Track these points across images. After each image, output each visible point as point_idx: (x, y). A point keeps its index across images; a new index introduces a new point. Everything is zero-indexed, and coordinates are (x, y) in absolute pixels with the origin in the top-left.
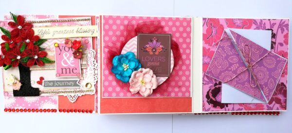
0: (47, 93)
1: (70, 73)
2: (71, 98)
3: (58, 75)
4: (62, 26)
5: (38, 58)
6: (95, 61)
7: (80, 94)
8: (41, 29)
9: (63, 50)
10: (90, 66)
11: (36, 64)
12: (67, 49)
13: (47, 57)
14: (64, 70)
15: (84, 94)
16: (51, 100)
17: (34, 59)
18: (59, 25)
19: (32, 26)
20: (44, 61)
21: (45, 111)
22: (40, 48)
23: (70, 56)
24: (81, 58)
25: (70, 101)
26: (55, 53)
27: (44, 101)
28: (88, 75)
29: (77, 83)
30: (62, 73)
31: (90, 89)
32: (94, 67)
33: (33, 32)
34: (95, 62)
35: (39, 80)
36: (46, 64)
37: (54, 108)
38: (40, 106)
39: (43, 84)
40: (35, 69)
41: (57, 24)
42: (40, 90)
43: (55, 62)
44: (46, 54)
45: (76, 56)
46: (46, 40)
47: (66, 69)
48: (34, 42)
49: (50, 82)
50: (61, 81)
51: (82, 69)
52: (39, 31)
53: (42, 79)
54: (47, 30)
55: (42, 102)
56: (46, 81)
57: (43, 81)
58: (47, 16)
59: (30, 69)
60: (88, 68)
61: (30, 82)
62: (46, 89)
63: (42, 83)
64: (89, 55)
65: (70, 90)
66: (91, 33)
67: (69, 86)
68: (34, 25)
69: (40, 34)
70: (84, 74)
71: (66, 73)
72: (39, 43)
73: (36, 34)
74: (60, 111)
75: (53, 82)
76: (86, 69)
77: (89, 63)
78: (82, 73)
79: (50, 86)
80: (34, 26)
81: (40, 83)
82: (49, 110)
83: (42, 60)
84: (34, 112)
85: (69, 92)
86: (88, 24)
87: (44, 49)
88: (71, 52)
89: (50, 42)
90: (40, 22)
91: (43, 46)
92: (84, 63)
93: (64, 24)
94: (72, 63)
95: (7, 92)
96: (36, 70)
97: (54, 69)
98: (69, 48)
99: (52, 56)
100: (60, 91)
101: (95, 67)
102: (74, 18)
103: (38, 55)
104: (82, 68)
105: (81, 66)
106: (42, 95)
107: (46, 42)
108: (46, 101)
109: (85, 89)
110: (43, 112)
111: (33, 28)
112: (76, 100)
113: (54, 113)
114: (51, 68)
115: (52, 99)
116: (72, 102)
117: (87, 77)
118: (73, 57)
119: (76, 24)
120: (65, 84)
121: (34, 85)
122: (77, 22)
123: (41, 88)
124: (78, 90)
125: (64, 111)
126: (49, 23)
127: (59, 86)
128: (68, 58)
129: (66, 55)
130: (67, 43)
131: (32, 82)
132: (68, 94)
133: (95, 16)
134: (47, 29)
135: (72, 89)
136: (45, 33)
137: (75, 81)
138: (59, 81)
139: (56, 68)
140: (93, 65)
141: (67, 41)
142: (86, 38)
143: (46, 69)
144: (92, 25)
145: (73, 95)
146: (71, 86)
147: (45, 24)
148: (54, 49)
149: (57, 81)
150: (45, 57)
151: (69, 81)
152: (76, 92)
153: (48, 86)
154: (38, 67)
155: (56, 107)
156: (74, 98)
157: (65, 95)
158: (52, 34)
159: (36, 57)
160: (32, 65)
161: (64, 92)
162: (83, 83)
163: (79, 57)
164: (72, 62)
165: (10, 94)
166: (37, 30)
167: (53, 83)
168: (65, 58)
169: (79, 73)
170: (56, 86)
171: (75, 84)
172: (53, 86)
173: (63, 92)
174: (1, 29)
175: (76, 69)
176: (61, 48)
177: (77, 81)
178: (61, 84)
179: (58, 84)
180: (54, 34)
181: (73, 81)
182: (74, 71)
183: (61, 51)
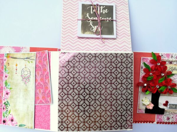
35: (164, 102)
42: (165, 110)
46: (174, 74)
49: (173, 105)
53: (167, 102)
56: (170, 104)
59: (160, 95)
62: (169, 110)
63: (167, 105)
79: (173, 108)
89: (176, 76)
91: (172, 78)
95: (140, 109)
107: (174, 76)
114: (175, 95)
121: (161, 106)
131: (159, 104)
136: (175, 69)
143: (171, 95)
153: (172, 108)
165: (142, 111)
166: (168, 66)
172: (175, 108)
174: (144, 63)
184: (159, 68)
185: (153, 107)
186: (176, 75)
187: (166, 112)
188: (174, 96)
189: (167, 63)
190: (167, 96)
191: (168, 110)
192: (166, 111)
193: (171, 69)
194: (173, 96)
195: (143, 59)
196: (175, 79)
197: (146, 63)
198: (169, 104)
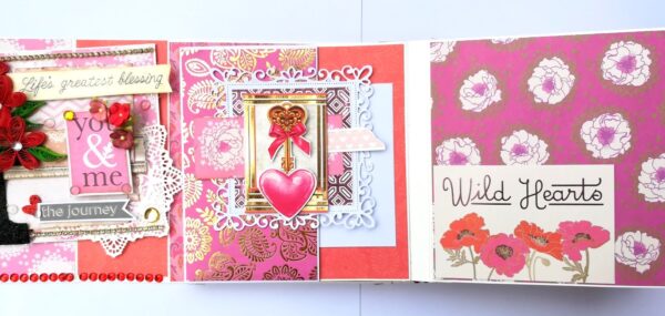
0: (47, 234)
1: (105, 184)
2: (111, 247)
3: (77, 189)
4: (82, 66)
5: (24, 148)
6: (167, 153)
7: (132, 237)
8: (29, 75)
9: (87, 128)
10: (155, 167)
11: (17, 163)
12: (96, 125)
13: (48, 146)
14: (91, 178)
15: (141, 236)
16: (58, 251)
17: (13, 151)
18: (75, 66)
19: (8, 69)
20: (40, 157)
21: (44, 277)
22: (28, 123)
23: (104, 143)
24: (132, 147)
25: (108, 253)
26: (66, 131)
27: (42, 255)
28: (150, 189)
29: (124, 208)
30: (87, 185)
31: (156, 224)
32: (163, 169)
33: (10, 84)
34: (167, 157)
35: (28, 203)
36: (45, 164)
37: (67, 272)
38: (31, 266)
39: (39, 213)
40: (18, 176)
41: (70, 63)
42: (31, 227)
43: (66, 157)
44: (43, 139)
45: (117, 142)
46: (43, 103)
47: (95, 175)
48: (14, 109)
49: (55, 207)
50: (84, 205)
51: (134, 175)
52: (26, 81)
53: (35, 199)
54: (47, 79)
55: (38, 256)
56: (46, 206)
57: (39, 205)
58: (48, 42)
59: (6, 177)
60: (151, 171)
61: (5, 208)
62: (46, 226)
63: (36, 209)
64: (151, 140)
65: (107, 227)
66: (153, 84)
67: (103, 216)
68: (14, 65)
69: (28, 88)
70: (140, 187)
71: (96, 185)
72: (25, 112)
73: (18, 87)
74: (83, 277)
75: (65, 207)
76: (146, 173)
77: (151, 159)
78: (135, 185)
79: (56, 218)
80: (13, 70)
81: (30, 210)
82: (54, 277)
83: (36, 154)
84: (16, 280)
85: (105, 231)
86: (146, 62)
87: (41, 126)
88: (107, 131)
89: (54, 108)
90: (28, 59)
91: (38, 117)
92: (140, 158)
93: (87, 63)
94: (109, 161)
96: (21, 178)
97: (67, 176)
98: (101, 123)
99: (59, 143)
100: (83, 229)
101: (167, 169)
102: (113, 48)
103: (22, 142)
104: (136, 170)
105: (132, 167)
106: (37, 240)
107: (45, 109)
108: (47, 252)
109: (143, 223)
110: (39, 281)
111: (9, 75)
112: (123, 252)
113: (66, 282)
114: (57, 174)
115: (61, 249)
116: (114, 255)
117: (148, 193)
118: (110, 144)
119: (118, 63)
120: (93, 212)
121: (16, 216)
122: (121, 58)
123: (34, 222)
124: (126, 226)
125: (93, 277)
126: (52, 61)
127: (80, 217)
128: (100, 148)
129: (94, 140)
130: (94, 110)
131: (10, 210)
132: (102, 236)
133: (166, 42)
134: (45, 75)
135: (112, 223)
136: (42, 85)
137: (116, 203)
138: (79, 205)
139: (69, 173)
140: (162, 162)
141: (96, 105)
142: (144, 98)
143: (44, 174)
144: (157, 63)
145: (114, 237)
146: (108, 216)
147: (40, 63)
148: (65, 126)
149: (73, 206)
150: (41, 145)
151: (103, 205)
152: (121, 231)
153: (51, 218)
154: (24, 172)
155: (71, 267)
156: (117, 247)
157: (94, 238)
158: (58, 87)
159: (18, 147)
160: (8, 166)
161: (92, 232)
162: (139, 209)
163: (127, 144)
164: (111, 156)
166: (20, 80)
167: (65, 211)
168: (93, 148)
169: (128, 184)
170: (73, 218)
171: (119, 211)
172: (64, 217)
173: (88, 232)
175: (120, 175)
176: (81, 122)
177: (124, 203)
178: (84, 212)
179: (76, 212)
180: (64, 88)
181: (113, 204)
182: (115, 179)
183: (81, 130)
186: (53, 104)
191: (42, 227)
193: (30, 85)
194: (53, 177)
196: (52, 117)
198: (42, 206)
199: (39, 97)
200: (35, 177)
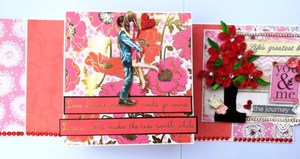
1: (286, 98)
2: (281, 127)
3: (272, 99)
5: (253, 78)
7: (292, 124)
9: (282, 70)
11: (249, 85)
12: (286, 69)
13: (262, 78)
14: (280, 94)
17: (248, 79)
19: (244, 39)
25: (280, 130)
26: (271, 73)
29: (292, 110)
30: (277, 97)
35: (246, 103)
39: (252, 109)
40: (244, 90)
41: (272, 38)
42: (247, 115)
44: (260, 73)
46: (258, 57)
47: (282, 93)
49: (260, 106)
50: (273, 107)
52: (252, 46)
53: (250, 102)
54: (262, 45)
56: (255, 106)
59: (238, 90)
61: (235, 105)
62: (254, 115)
63: (250, 107)
65: (280, 118)
67: (282, 113)
71: (282, 98)
72: (252, 60)
73: (248, 48)
75: (264, 107)
79: (260, 112)
81: (248, 106)
83: (255, 81)
89: (262, 59)
91: (255, 63)
95: (206, 116)
96: (245, 91)
97: (269, 92)
99: (267, 77)
100: (269, 118)
107: (259, 60)
111: (245, 42)
116: (283, 131)
119: (295, 40)
120: (277, 111)
121: (240, 109)
123: (248, 113)
124: (290, 118)
127: (271, 112)
131: (237, 106)
132: (278, 122)
134: (262, 43)
136: (259, 48)
138: (271, 107)
143: (256, 91)
145: (283, 123)
146: (285, 113)
149: (268, 107)
151: (282, 107)
153: (258, 112)
156: (285, 128)
157: (275, 123)
158: (267, 50)
165: (209, 118)
166: (250, 44)
167: (264, 109)
170: (268, 112)
171: (290, 111)
172: (264, 112)
174: (209, 40)
175: (294, 94)
176: (279, 67)
177: (293, 107)
178: (273, 110)
179: (269, 110)
180: (270, 50)
181: (288, 108)
182: (291, 96)
183: (279, 71)
184: (233, 46)
185: (227, 111)
186: (262, 57)
187: (248, 119)
188: (261, 92)
189: (247, 38)
190: (248, 92)
191: (252, 115)
192: (248, 117)
193: (254, 48)
194: (259, 92)
195: (207, 33)
196: (261, 64)
197: (212, 39)
198: (253, 106)
199: (257, 53)
200: (251, 92)
